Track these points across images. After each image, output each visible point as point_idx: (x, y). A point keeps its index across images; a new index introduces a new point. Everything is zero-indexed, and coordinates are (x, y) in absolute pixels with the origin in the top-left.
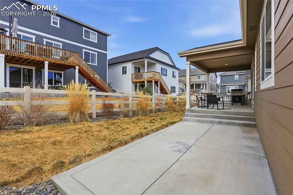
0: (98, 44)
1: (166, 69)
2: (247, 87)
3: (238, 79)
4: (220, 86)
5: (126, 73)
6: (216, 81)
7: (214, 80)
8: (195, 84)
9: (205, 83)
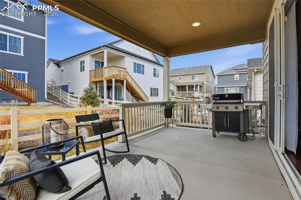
0: (26, 24)
1: (143, 66)
2: (251, 89)
3: (238, 79)
4: (217, 87)
5: (84, 70)
6: (213, 82)
7: (211, 81)
8: (188, 86)
9: (199, 84)
